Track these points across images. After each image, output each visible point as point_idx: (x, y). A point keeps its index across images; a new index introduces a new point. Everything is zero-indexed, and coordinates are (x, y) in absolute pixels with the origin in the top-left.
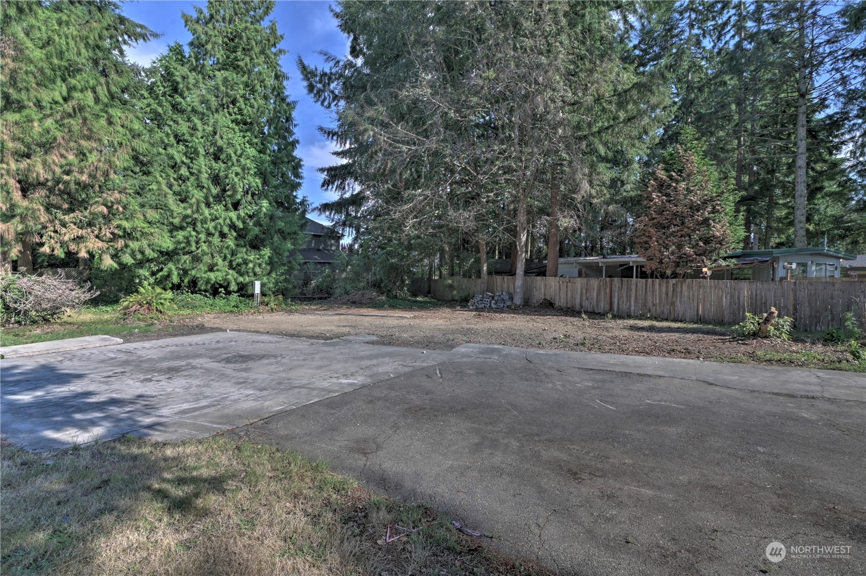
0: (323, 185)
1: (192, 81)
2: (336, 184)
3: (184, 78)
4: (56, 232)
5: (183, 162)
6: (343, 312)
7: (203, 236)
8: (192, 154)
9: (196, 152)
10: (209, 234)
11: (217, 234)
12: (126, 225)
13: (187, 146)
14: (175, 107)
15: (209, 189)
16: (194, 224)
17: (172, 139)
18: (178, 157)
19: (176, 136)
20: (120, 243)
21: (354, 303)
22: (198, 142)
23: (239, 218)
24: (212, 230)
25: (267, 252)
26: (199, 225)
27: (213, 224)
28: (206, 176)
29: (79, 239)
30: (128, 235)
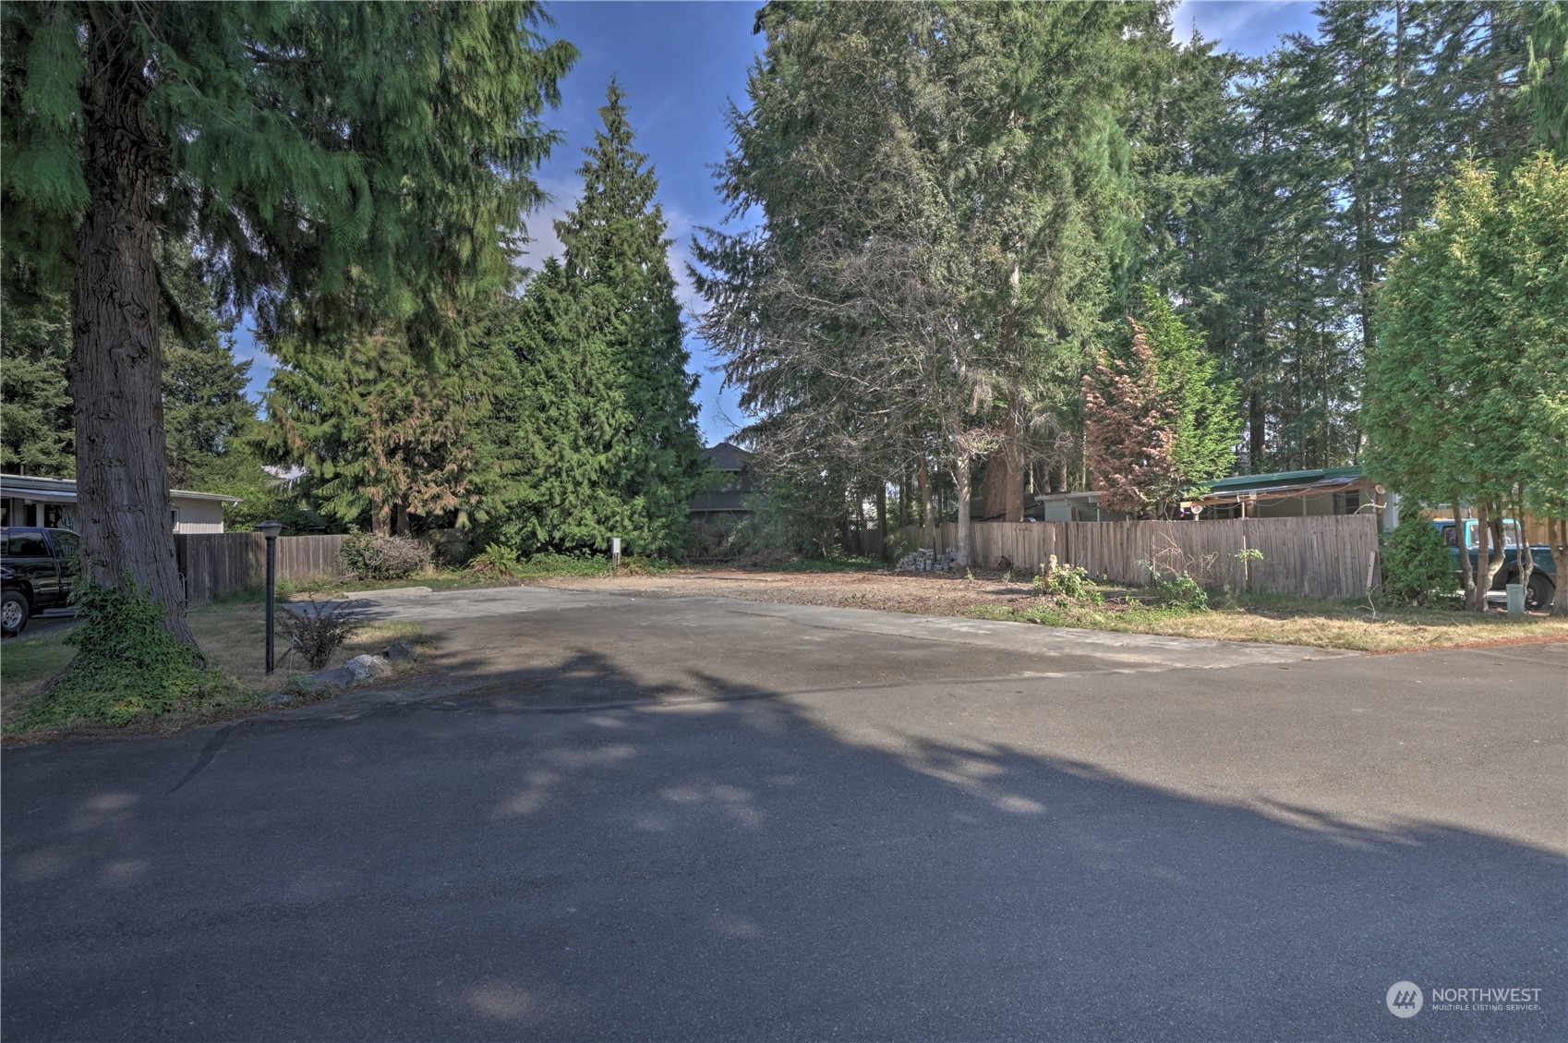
0: (741, 405)
1: (562, 305)
2: (760, 398)
3: (554, 301)
4: (419, 492)
5: (552, 402)
6: (734, 576)
7: (570, 487)
8: (562, 390)
9: (565, 389)
10: (577, 484)
11: (586, 482)
12: (477, 479)
13: (555, 383)
14: (546, 337)
15: (576, 431)
16: (558, 474)
17: (543, 376)
18: (547, 398)
19: (547, 372)
20: (474, 499)
21: (755, 565)
22: (565, 378)
23: (608, 461)
24: (579, 478)
25: (640, 501)
26: (564, 475)
27: (581, 470)
28: (575, 415)
29: (436, 498)
30: (480, 491)
